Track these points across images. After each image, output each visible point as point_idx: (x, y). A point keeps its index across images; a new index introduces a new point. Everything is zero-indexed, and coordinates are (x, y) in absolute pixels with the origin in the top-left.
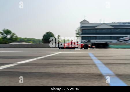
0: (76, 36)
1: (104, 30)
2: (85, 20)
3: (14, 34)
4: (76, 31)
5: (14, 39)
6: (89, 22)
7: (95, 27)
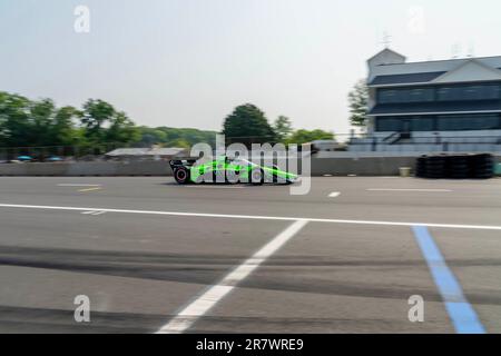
0: (351, 115)
1: (470, 90)
2: (387, 52)
3: (121, 117)
4: (351, 95)
5: (124, 135)
6: (404, 58)
7: (432, 79)
